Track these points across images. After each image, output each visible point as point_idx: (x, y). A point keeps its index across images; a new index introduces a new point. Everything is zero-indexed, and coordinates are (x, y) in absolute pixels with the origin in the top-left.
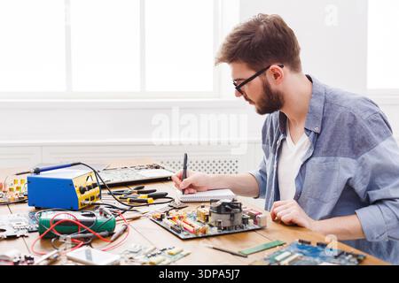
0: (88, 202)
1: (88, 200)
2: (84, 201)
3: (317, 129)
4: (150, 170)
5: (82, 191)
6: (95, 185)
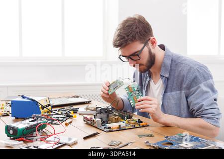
2: (44, 113)
3: (167, 76)
4: (73, 98)
5: (43, 108)
6: (49, 105)
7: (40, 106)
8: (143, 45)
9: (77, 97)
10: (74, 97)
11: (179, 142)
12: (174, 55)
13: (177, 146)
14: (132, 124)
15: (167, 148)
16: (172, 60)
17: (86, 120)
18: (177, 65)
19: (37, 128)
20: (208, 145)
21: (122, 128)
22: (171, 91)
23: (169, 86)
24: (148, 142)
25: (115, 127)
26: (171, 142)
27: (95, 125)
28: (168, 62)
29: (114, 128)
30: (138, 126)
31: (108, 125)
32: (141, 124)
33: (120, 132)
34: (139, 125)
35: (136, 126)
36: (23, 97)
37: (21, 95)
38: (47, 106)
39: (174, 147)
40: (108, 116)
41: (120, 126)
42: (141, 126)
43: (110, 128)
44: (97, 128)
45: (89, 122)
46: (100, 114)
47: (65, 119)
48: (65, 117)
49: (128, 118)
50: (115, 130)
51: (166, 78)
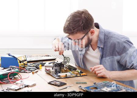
0: (22, 66)
1: (22, 65)
2: (21, 66)
3: (102, 46)
5: (20, 62)
6: (25, 60)
7: (19, 61)
9: (48, 56)
10: (46, 56)
11: (102, 87)
13: (100, 90)
14: (75, 74)
15: (92, 91)
17: (46, 70)
18: (108, 38)
19: (9, 74)
20: (121, 90)
22: (106, 57)
24: (81, 86)
25: (63, 75)
26: (97, 87)
27: (51, 74)
28: (102, 37)
30: (79, 75)
31: (59, 74)
32: (82, 74)
33: (66, 79)
34: (80, 75)
35: (78, 75)
36: (9, 55)
37: (8, 53)
38: (23, 61)
39: (97, 91)
40: (60, 68)
41: (66, 75)
43: (59, 76)
44: (52, 76)
45: (48, 72)
47: (34, 69)
48: (35, 68)
49: (73, 70)
50: (63, 77)
51: (102, 48)
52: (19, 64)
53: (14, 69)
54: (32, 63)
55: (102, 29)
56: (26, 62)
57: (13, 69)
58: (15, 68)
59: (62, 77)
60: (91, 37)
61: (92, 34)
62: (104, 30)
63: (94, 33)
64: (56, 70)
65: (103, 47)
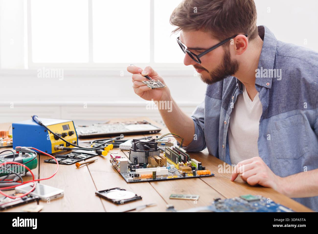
0: (62, 147)
6: (71, 134)
7: (51, 136)
8: (216, 42)
12: (280, 46)
14: (182, 172)
16: (277, 55)
21: (157, 178)
22: (278, 113)
23: (274, 102)
25: (146, 175)
29: (143, 177)
30: (192, 175)
31: (138, 171)
32: (200, 173)
33: (152, 183)
34: (194, 173)
35: (188, 175)
38: (64, 135)
40: (147, 156)
41: (154, 173)
42: (197, 175)
43: (137, 176)
46: (135, 151)
47: (89, 156)
48: (93, 152)
49: (180, 161)
50: (145, 179)
51: (267, 89)
52: (53, 141)
53: (26, 154)
54: (92, 141)
55: (274, 39)
56: (74, 136)
57: (23, 153)
58: (29, 152)
59: (142, 180)
60: (234, 57)
61: (238, 49)
62: (278, 43)
63: (244, 49)
64: (136, 159)
65: (270, 87)
